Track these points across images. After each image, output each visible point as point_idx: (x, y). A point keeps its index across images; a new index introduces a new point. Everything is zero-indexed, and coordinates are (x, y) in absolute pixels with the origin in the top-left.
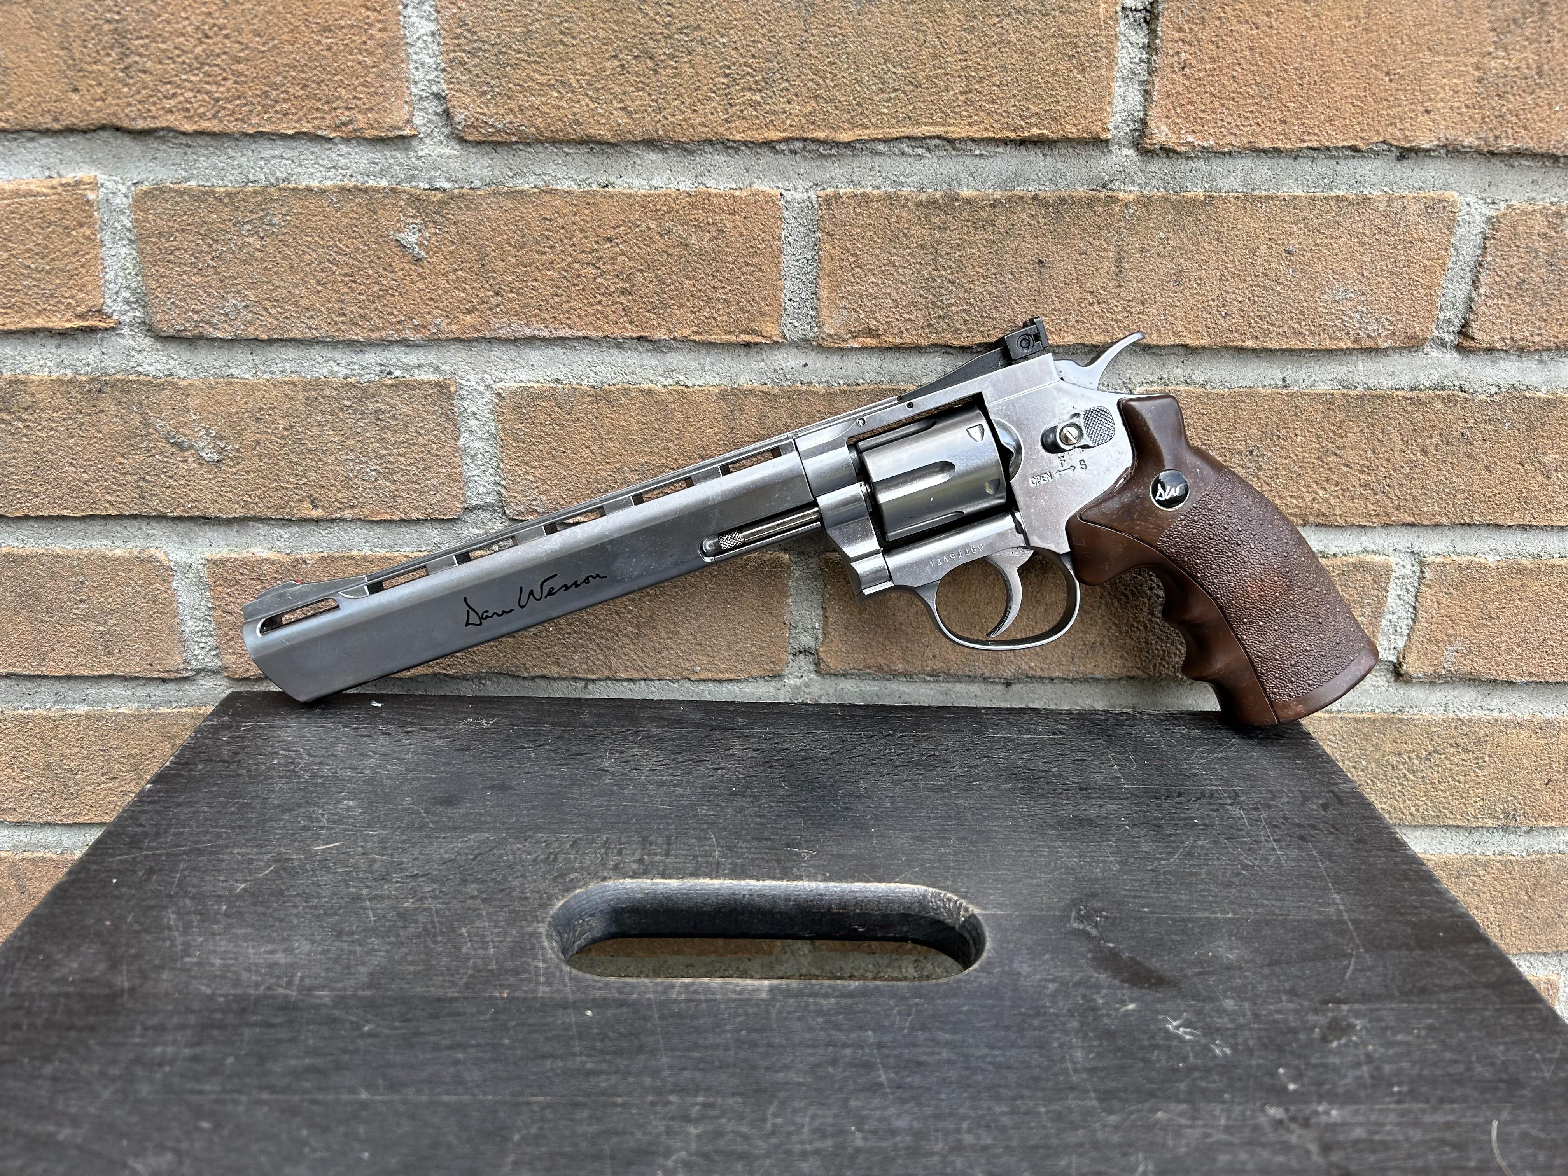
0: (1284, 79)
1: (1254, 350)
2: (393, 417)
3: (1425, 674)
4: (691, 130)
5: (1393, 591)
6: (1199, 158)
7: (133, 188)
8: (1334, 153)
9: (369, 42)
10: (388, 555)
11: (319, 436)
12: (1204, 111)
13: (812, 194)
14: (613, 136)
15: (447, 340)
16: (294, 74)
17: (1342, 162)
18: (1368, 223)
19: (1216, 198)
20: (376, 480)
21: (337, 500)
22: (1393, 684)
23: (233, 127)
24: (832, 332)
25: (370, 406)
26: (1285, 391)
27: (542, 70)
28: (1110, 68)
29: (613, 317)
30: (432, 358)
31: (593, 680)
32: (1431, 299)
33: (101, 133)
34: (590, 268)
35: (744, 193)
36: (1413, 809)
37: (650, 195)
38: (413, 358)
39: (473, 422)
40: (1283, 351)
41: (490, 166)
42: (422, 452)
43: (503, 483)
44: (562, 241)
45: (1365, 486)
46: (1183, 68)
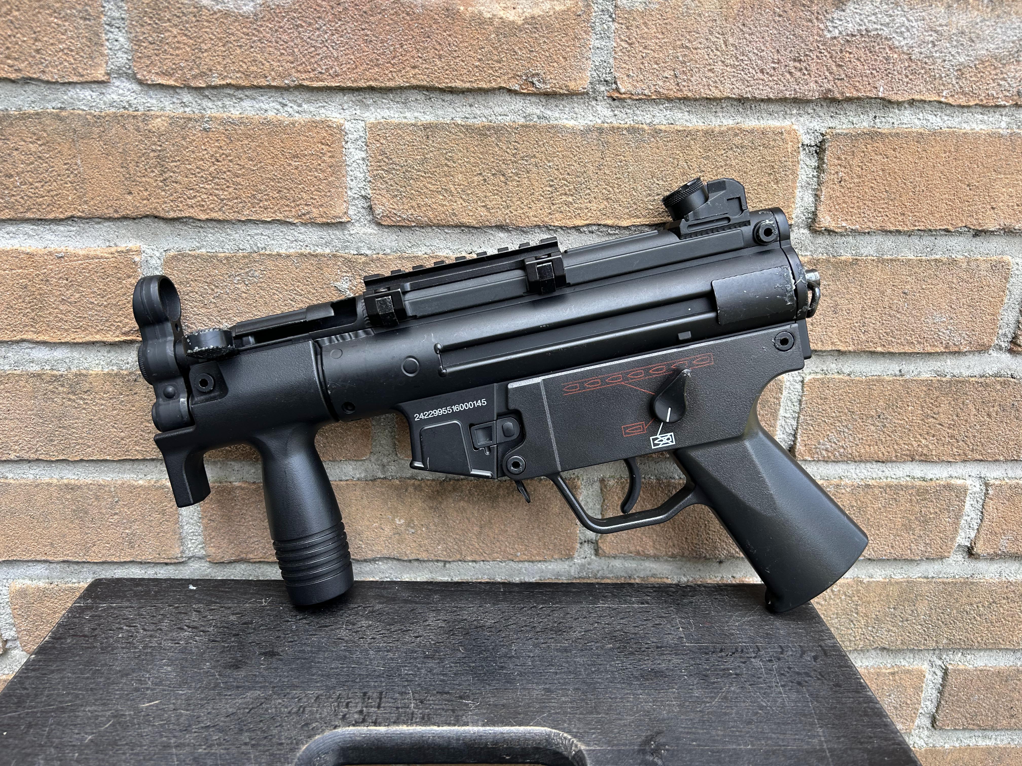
0: (903, 188)
1: (882, 353)
3: (988, 554)
4: (527, 219)
5: (969, 501)
6: (848, 235)
7: (164, 254)
8: (934, 233)
9: (322, 164)
12: (853, 208)
14: (477, 223)
16: (273, 184)
17: (939, 238)
18: (955, 275)
19: (860, 260)
22: (967, 560)
23: (232, 216)
26: (901, 378)
27: (433, 182)
28: (794, 181)
31: (449, 562)
32: (994, 322)
33: (145, 219)
36: (979, 639)
40: (900, 354)
41: (397, 240)
43: (396, 438)
45: (952, 437)
46: (840, 182)
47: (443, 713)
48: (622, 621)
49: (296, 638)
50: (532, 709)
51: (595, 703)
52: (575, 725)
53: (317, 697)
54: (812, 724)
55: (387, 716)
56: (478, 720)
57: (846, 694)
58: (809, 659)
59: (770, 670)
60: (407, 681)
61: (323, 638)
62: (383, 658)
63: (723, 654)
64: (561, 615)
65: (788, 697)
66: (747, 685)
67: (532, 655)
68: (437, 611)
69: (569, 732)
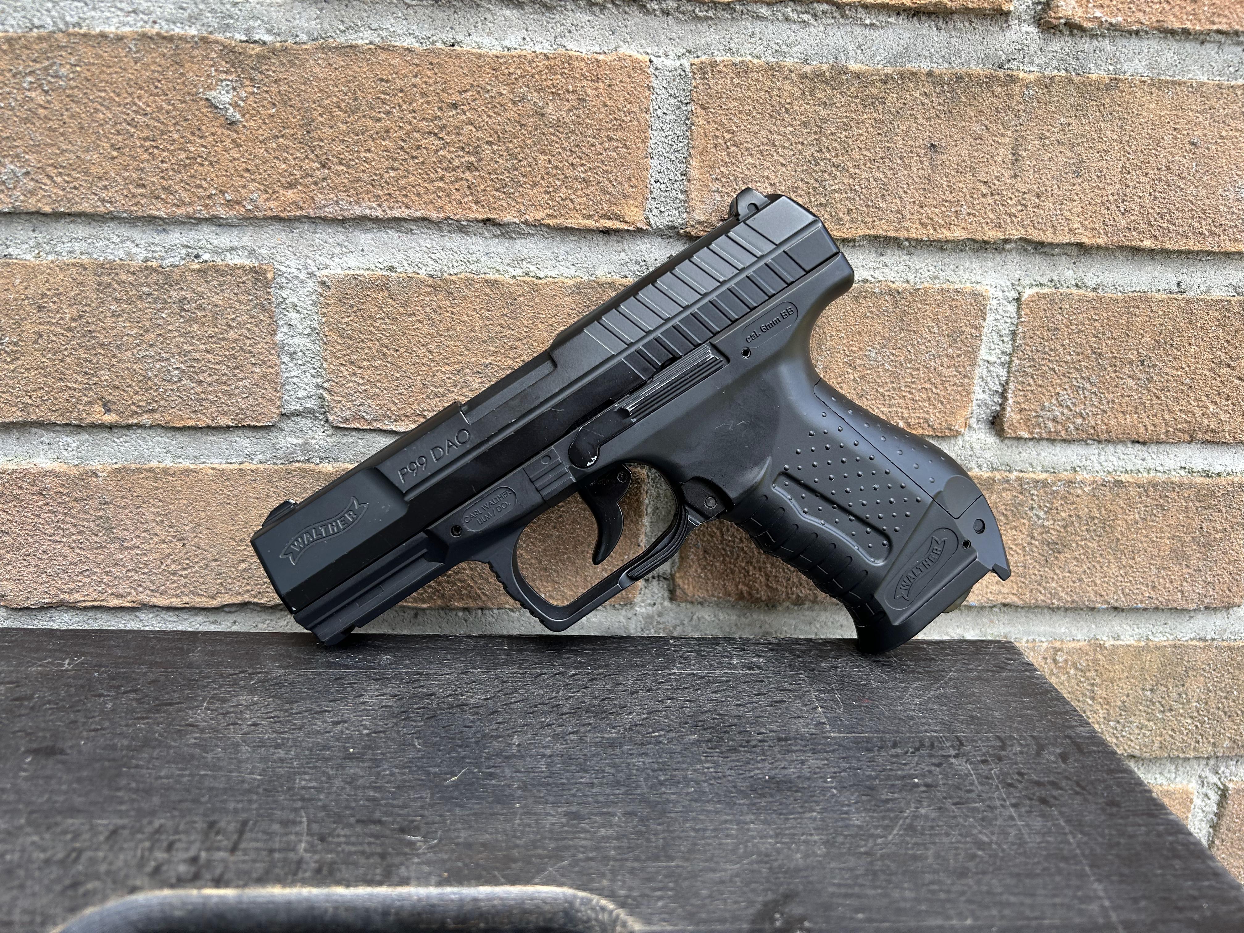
1: (1151, 251)
2: (200, 307)
6: (1104, 36)
10: (192, 466)
11: (113, 328)
13: (685, 62)
15: (265, 218)
19: (1121, 81)
20: (180, 380)
21: (133, 403)
24: (702, 219)
25: (174, 294)
26: (1180, 297)
29: (457, 196)
30: (246, 240)
34: (432, 138)
35: (609, 58)
37: (503, 56)
38: (224, 239)
39: (293, 315)
40: (1180, 253)
41: (317, 18)
42: (234, 348)
43: (326, 385)
44: (400, 106)
47: (362, 860)
48: (714, 697)
49: (107, 724)
50: (540, 851)
51: (664, 838)
52: (624, 882)
53: (114, 832)
54: (1082, 875)
55: (245, 867)
56: (430, 874)
57: (1131, 819)
58: (1052, 758)
59: (987, 778)
60: (303, 799)
61: (158, 724)
62: (264, 759)
63: (899, 750)
64: (608, 687)
65: (1027, 825)
66: (948, 804)
67: (548, 752)
68: (384, 680)
69: (611, 896)
